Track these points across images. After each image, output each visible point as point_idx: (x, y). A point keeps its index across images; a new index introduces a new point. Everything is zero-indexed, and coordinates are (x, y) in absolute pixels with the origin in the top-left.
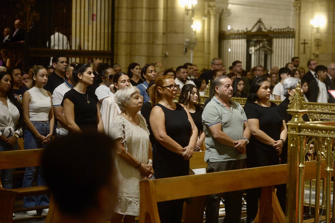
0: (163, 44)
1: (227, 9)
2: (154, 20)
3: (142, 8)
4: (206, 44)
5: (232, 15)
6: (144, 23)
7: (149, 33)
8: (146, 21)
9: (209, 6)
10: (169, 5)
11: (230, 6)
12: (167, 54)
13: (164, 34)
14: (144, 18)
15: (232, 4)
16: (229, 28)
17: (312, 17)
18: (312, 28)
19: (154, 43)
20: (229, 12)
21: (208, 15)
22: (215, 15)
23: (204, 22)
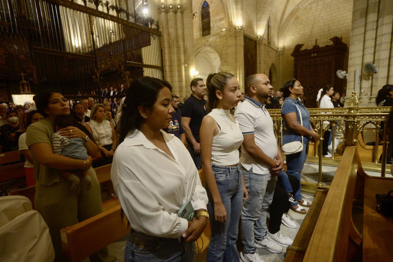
0: (186, 91)
2: (181, 81)
6: (177, 83)
7: (179, 87)
8: (178, 81)
10: (187, 75)
12: (188, 95)
13: (185, 87)
14: (177, 80)
19: (182, 91)
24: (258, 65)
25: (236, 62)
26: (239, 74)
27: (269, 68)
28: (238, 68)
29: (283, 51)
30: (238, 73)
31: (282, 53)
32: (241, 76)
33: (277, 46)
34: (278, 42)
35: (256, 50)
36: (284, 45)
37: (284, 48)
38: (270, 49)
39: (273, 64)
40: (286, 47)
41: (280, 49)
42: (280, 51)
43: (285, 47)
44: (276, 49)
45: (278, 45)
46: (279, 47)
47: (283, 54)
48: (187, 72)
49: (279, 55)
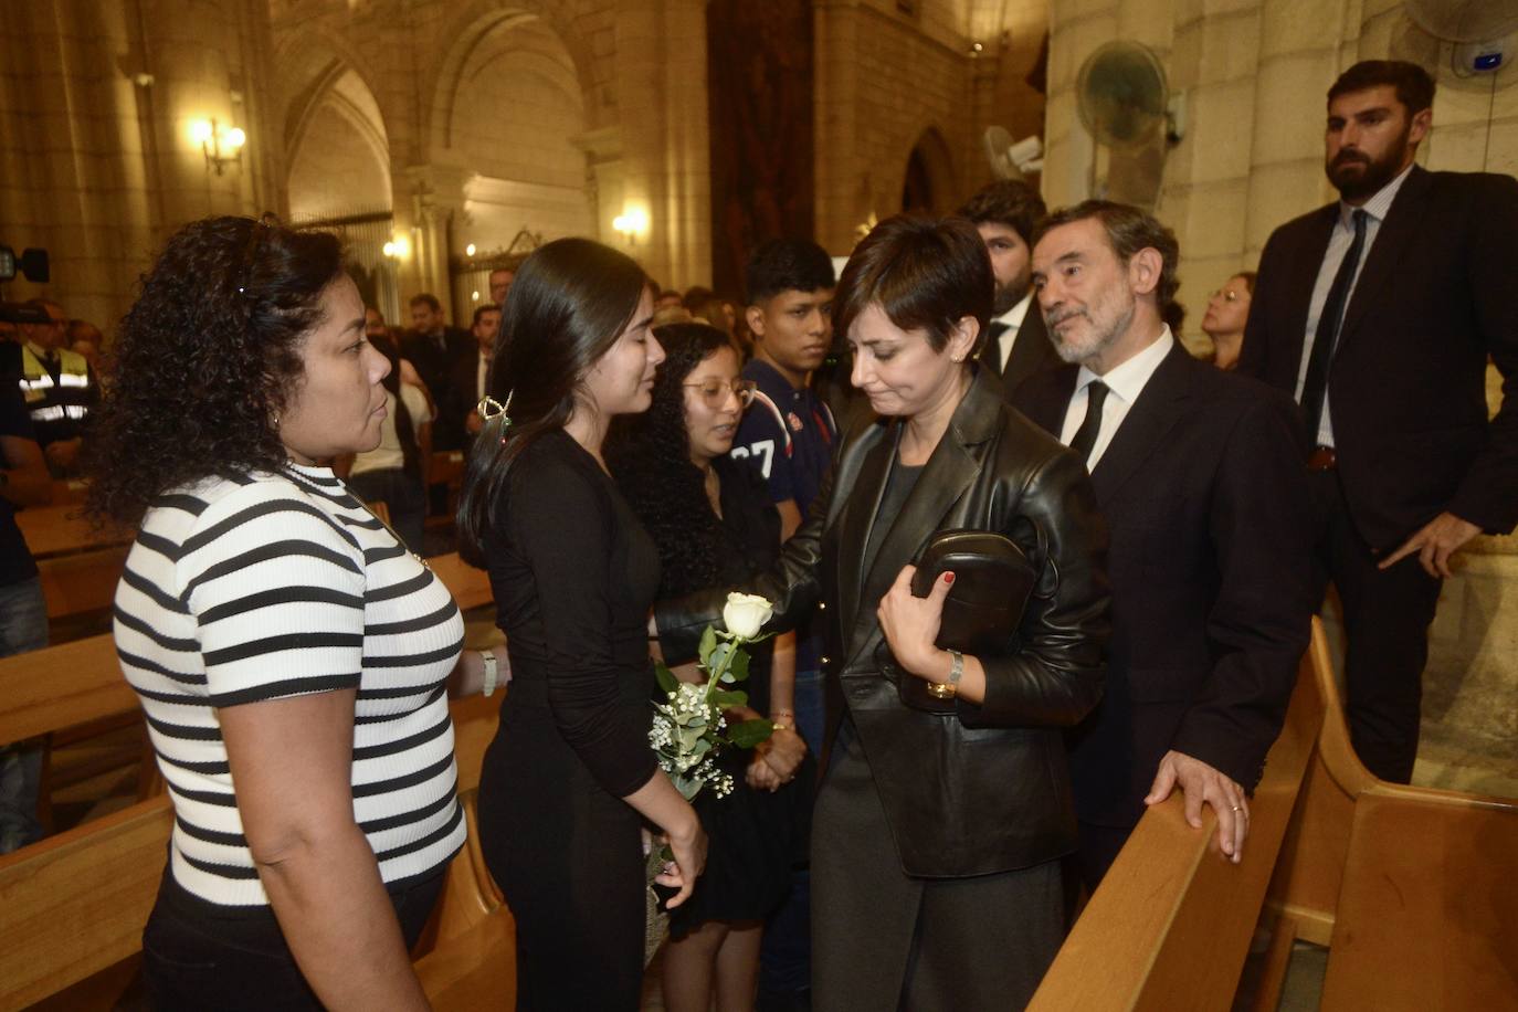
1: (461, 209)
3: (69, 150)
4: (424, 282)
5: (476, 224)
6: (82, 197)
7: (102, 227)
9: (423, 204)
10: (159, 146)
11: (469, 205)
14: (80, 182)
15: (476, 201)
16: (471, 250)
17: (619, 212)
18: (621, 235)
20: (465, 215)
21: (422, 223)
22: (437, 223)
23: (414, 239)
24: (821, 133)
25: (661, 102)
26: (681, 174)
27: (905, 154)
28: (671, 135)
29: (998, 61)
30: (672, 168)
31: (989, 69)
32: (689, 192)
33: (963, 31)
34: (970, 9)
35: (809, 38)
36: (1001, 23)
37: (1004, 42)
38: (912, 42)
39: (933, 132)
40: (1015, 34)
41: (979, 47)
42: (978, 61)
43: (1006, 34)
44: (954, 45)
45: (968, 23)
46: (976, 35)
47: (996, 79)
48: (157, 126)
49: (977, 80)
